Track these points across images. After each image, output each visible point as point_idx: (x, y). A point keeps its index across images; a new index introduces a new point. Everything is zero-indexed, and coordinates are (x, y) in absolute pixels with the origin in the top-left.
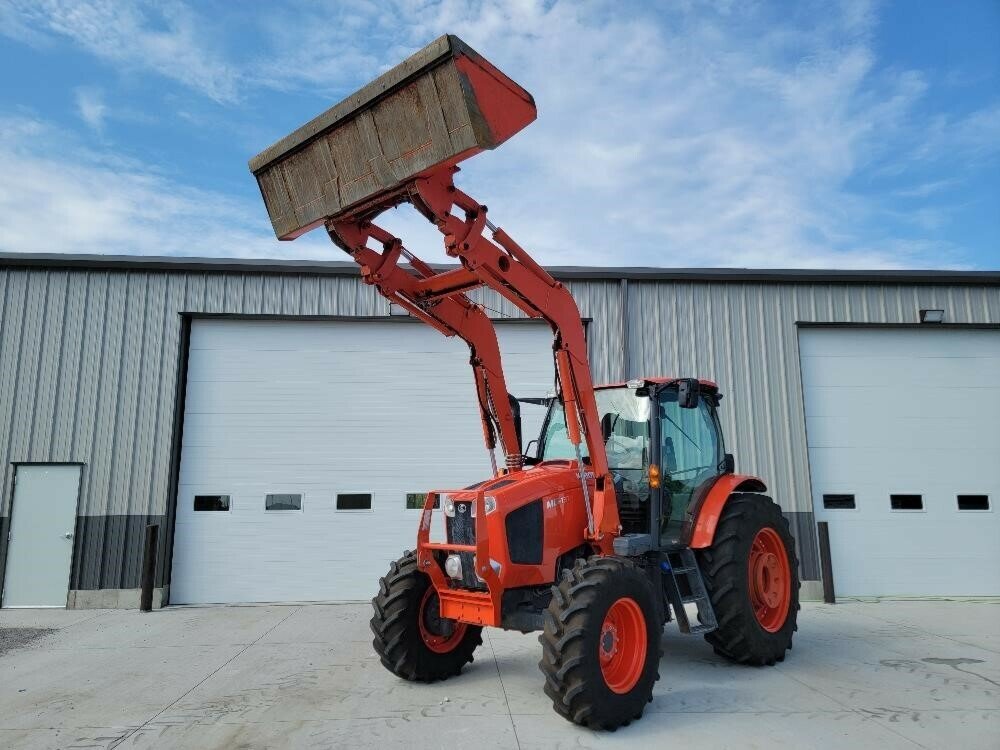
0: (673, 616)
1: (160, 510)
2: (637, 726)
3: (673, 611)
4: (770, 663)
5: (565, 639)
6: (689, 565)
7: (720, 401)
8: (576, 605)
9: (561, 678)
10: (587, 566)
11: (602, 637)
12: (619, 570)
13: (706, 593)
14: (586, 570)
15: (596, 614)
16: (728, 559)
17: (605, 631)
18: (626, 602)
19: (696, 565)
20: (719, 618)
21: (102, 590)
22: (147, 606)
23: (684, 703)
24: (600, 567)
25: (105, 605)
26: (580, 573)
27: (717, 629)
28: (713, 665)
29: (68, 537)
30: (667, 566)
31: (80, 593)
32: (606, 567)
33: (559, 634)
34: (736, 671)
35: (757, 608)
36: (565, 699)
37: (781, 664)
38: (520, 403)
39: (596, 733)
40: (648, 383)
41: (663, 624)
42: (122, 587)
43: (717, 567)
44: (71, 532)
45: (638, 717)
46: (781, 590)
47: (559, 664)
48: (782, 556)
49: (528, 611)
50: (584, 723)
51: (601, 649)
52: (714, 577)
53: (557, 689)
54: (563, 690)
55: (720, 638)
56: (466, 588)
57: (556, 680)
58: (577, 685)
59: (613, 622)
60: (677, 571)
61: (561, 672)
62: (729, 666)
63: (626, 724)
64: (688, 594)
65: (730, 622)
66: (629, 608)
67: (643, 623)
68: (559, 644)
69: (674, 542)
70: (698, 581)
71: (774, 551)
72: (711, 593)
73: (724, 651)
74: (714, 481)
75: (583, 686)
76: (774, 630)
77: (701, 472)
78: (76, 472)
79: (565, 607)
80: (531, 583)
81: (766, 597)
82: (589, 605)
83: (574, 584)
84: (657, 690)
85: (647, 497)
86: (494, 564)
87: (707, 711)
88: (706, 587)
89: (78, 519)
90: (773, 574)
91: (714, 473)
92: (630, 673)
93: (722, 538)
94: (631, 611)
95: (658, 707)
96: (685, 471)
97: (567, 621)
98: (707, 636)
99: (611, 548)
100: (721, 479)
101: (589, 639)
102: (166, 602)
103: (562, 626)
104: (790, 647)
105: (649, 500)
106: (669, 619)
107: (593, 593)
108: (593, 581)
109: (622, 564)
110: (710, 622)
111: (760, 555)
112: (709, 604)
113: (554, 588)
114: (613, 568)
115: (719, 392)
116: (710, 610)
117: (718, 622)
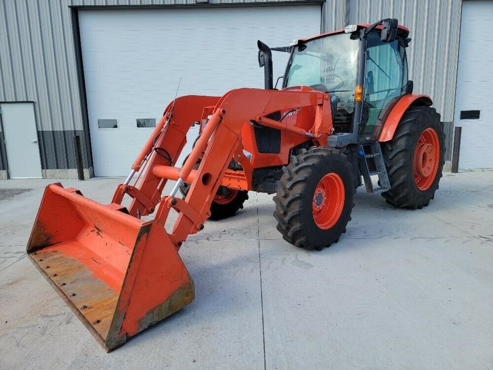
0: (363, 182)
1: (80, 127)
2: (334, 247)
3: (363, 180)
4: (420, 208)
5: (289, 199)
6: (376, 152)
7: (409, 44)
8: (297, 178)
9: (287, 222)
10: (307, 153)
11: (315, 197)
12: (328, 156)
13: (385, 169)
14: (306, 156)
15: (311, 183)
16: (403, 148)
17: (317, 192)
18: (333, 176)
19: (381, 151)
20: (392, 183)
21: (58, 170)
22: (82, 177)
23: (365, 233)
24: (316, 154)
25: (62, 177)
26: (302, 157)
27: (390, 190)
28: (385, 209)
29: (35, 142)
30: (362, 153)
31: (48, 171)
32: (319, 153)
33: (286, 196)
34: (399, 213)
35: (416, 176)
36: (289, 234)
37: (426, 208)
38: (272, 51)
39: (309, 252)
40: (359, 28)
41: (356, 188)
42: (68, 168)
43: (394, 153)
44: (36, 139)
45: (336, 241)
46: (433, 167)
47: (285, 214)
48: (436, 146)
49: (270, 181)
50: (302, 246)
51: (314, 204)
52: (391, 159)
53: (284, 228)
54: (288, 229)
55: (391, 194)
56: (232, 169)
57: (284, 223)
58: (297, 226)
59: (324, 188)
60: (369, 156)
61: (287, 219)
62: (395, 210)
63: (328, 246)
64: (374, 169)
65: (398, 186)
66: (334, 178)
67: (343, 188)
68: (285, 202)
69: (367, 138)
70: (381, 162)
71: (431, 142)
72: (388, 169)
73: (393, 202)
74: (398, 99)
75: (300, 227)
76: (424, 189)
77: (390, 93)
78: (31, 106)
79: (290, 179)
80: (273, 165)
81: (423, 170)
82: (306, 178)
83: (297, 165)
84: (349, 225)
85: (352, 111)
86: (247, 153)
87: (380, 237)
88: (386, 165)
89: (38, 132)
90: (429, 157)
91: (398, 94)
92: (333, 217)
93: (400, 135)
94: (335, 180)
95: (350, 235)
96: (378, 92)
97: (291, 188)
98: (383, 194)
99: (326, 142)
100: (403, 97)
101: (306, 198)
102: (93, 176)
103: (288, 191)
104: (432, 198)
105: (354, 113)
106: (360, 184)
107: (309, 170)
108: (310, 162)
109: (331, 151)
110: (386, 186)
111: (423, 145)
112: (387, 176)
113: (284, 168)
114: (324, 154)
115: (409, 37)
116: (387, 179)
117: (391, 185)
